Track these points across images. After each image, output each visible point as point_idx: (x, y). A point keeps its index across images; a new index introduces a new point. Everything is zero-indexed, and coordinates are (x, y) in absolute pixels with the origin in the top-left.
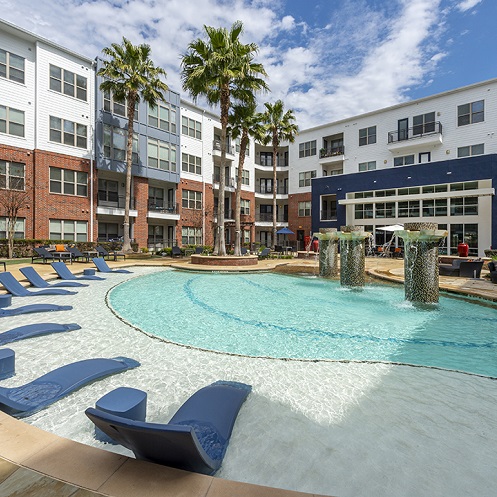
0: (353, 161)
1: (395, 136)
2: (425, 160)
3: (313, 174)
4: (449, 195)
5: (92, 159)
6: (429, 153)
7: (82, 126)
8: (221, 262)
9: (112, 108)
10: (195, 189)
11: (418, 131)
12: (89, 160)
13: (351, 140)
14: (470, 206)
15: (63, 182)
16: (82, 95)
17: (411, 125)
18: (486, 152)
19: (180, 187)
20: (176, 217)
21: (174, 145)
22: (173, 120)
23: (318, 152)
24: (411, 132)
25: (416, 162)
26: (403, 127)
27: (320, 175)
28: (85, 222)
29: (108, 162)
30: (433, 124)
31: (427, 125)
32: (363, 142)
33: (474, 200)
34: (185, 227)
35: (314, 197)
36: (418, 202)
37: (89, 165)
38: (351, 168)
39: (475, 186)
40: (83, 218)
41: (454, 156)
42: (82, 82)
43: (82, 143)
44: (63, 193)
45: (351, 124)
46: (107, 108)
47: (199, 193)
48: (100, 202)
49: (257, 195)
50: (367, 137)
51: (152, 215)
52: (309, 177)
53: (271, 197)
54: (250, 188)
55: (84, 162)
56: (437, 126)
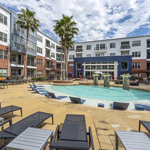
0: (85, 54)
1: (96, 49)
2: (103, 56)
3: (74, 56)
4: (108, 64)
5: (9, 46)
6: (104, 54)
7: (6, 34)
8: (66, 82)
9: (16, 29)
10: (40, 59)
11: (101, 48)
12: (8, 47)
13: (84, 48)
14: (112, 67)
15: (3, 55)
16: (6, 23)
17: (99, 46)
18: (116, 55)
19: (36, 58)
20: (36, 68)
21: (35, 44)
22: (35, 36)
23: (75, 50)
24: (99, 48)
25: (101, 56)
26: (98, 47)
27: (75, 57)
28: (6, 69)
29: (16, 48)
30: (105, 47)
31: (103, 47)
32: (87, 49)
33: (113, 66)
34: (38, 71)
35: (74, 63)
36: (101, 66)
37: (8, 49)
38: (84, 56)
39: (113, 63)
40: (6, 67)
41: (109, 55)
42: (6, 18)
43: (6, 41)
44: (3, 59)
45: (84, 43)
46: (15, 29)
47: (42, 60)
48: (12, 62)
49: (57, 61)
50: (89, 48)
51: (29, 67)
52: (72, 57)
53: (60, 62)
54: (55, 59)
55: (7, 48)
56: (106, 48)
